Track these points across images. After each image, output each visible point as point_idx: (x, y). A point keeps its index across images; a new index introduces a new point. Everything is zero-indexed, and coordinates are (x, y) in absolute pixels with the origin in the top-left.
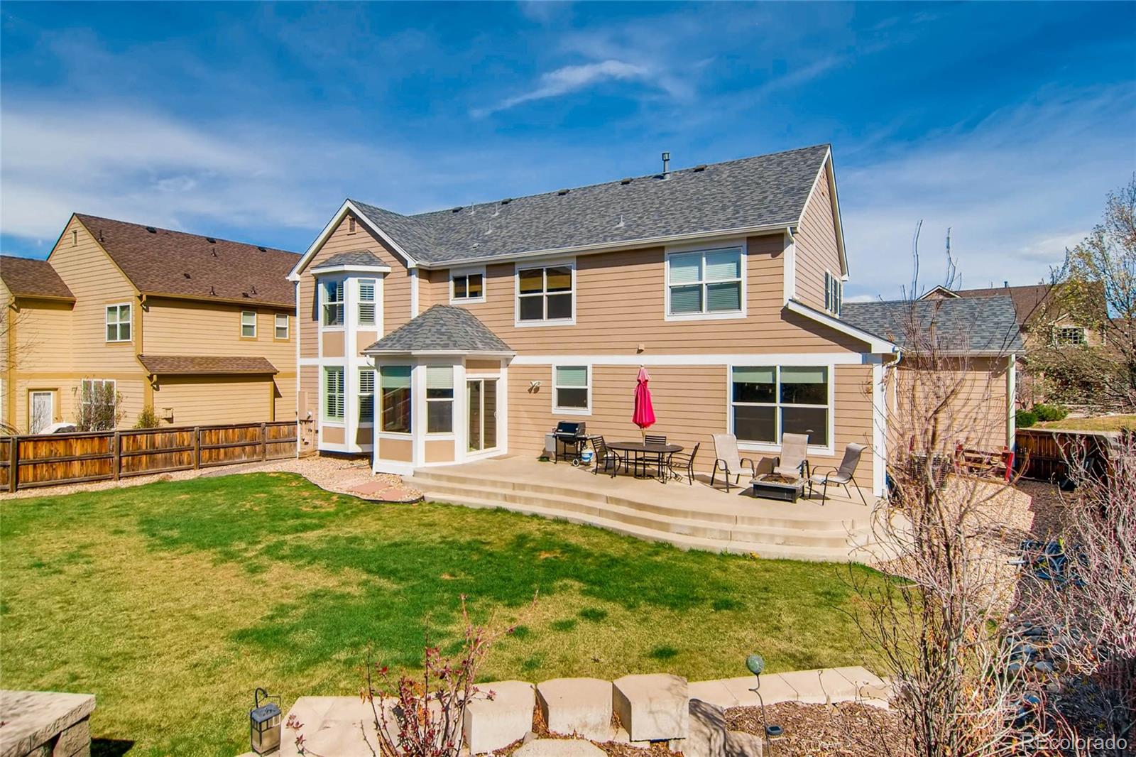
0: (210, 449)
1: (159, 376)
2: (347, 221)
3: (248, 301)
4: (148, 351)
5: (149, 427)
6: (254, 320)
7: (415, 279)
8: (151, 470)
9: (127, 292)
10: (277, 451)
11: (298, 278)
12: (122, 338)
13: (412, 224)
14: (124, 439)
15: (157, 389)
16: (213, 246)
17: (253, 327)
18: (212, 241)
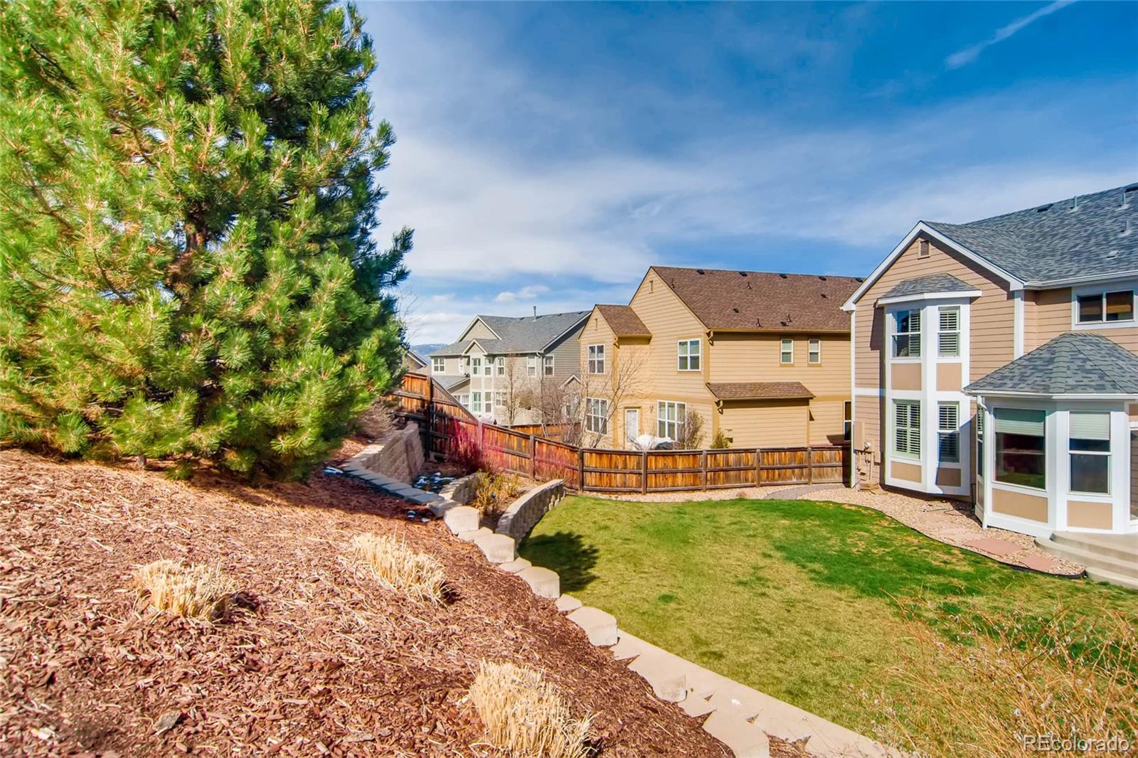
0: (767, 469)
1: (724, 401)
2: (918, 244)
3: (787, 329)
4: (714, 380)
5: (721, 446)
6: (792, 347)
7: (1019, 304)
8: (727, 485)
9: (697, 330)
10: (820, 476)
11: (853, 307)
12: (691, 368)
13: (992, 236)
14: (709, 457)
15: (722, 413)
16: (745, 279)
17: (790, 353)
18: (744, 274)
